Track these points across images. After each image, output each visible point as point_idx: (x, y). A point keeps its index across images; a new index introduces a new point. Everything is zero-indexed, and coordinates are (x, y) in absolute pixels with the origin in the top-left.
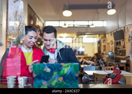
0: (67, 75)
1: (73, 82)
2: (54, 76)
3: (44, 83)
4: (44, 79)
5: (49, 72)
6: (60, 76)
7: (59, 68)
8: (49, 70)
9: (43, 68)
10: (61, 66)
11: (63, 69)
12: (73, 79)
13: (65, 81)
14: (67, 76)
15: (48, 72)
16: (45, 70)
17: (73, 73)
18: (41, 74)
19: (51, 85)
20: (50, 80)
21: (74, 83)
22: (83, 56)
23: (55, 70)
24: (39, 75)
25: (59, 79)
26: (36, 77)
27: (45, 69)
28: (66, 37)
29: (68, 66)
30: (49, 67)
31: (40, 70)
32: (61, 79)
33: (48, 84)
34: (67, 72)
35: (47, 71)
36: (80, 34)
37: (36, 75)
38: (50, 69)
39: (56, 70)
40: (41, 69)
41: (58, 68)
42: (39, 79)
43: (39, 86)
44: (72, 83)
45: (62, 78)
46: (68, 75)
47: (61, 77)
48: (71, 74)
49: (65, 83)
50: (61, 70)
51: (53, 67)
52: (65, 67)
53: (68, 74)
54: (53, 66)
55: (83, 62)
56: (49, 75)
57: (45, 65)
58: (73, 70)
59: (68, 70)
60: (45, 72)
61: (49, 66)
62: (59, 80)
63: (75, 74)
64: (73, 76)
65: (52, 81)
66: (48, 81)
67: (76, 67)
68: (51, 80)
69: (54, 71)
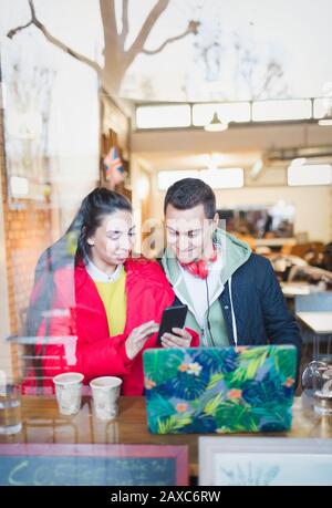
0: (254, 383)
1: (275, 402)
2: (211, 386)
3: (181, 408)
4: (181, 395)
5: (197, 373)
6: (233, 386)
7: (228, 360)
8: (195, 369)
9: (177, 363)
10: (235, 356)
11: (242, 364)
12: (275, 395)
13: (248, 401)
14: (254, 387)
15: (194, 376)
16: (183, 370)
17: (277, 377)
18: (169, 381)
19: (203, 413)
20: (198, 396)
21: (279, 407)
22: (291, 242)
23: (215, 368)
24: (165, 382)
25: (229, 394)
26: (154, 388)
27: (183, 364)
28: (220, 167)
29: (260, 355)
30: (196, 360)
31: (166, 370)
32: (235, 395)
33: (192, 411)
34: (256, 375)
35: (189, 372)
36: (278, 154)
37: (154, 384)
38: (201, 364)
39: (220, 367)
40: (170, 366)
41: (225, 362)
42: (163, 395)
43: (165, 414)
44: (271, 407)
45: (240, 391)
46: (259, 383)
47: (234, 390)
48: (268, 380)
49: (247, 405)
50: (236, 368)
51: (210, 361)
52: (250, 358)
53: (260, 378)
54: (209, 357)
55: (293, 273)
56: (196, 382)
57: (183, 354)
58: (277, 368)
59: (258, 368)
60: (182, 375)
61: (195, 355)
62: (229, 398)
63: (282, 378)
64: (276, 384)
65: (205, 402)
66: (193, 402)
67: (285, 358)
68: (202, 398)
69: (211, 370)
